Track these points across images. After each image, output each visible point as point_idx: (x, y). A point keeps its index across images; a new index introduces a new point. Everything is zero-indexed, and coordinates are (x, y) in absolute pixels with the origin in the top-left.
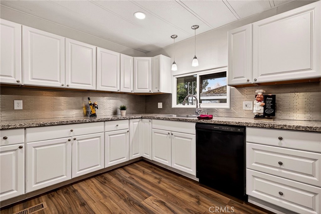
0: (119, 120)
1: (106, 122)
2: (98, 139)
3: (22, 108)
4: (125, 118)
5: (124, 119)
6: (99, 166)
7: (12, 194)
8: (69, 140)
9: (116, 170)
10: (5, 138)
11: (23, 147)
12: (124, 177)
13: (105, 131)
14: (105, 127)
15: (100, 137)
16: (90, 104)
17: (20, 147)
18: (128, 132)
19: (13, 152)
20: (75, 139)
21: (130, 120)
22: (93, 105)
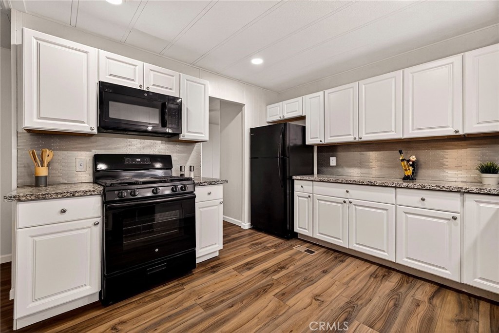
1: (398, 190)
2: (384, 211)
3: (335, 165)
4: (444, 189)
6: (386, 254)
7: (306, 232)
8: (345, 202)
9: (423, 282)
10: (302, 187)
11: (312, 197)
12: (411, 293)
13: (398, 203)
14: (398, 196)
15: (387, 210)
16: (402, 160)
17: (309, 197)
18: (455, 218)
19: (306, 199)
20: (350, 202)
21: (466, 195)
22: (408, 161)
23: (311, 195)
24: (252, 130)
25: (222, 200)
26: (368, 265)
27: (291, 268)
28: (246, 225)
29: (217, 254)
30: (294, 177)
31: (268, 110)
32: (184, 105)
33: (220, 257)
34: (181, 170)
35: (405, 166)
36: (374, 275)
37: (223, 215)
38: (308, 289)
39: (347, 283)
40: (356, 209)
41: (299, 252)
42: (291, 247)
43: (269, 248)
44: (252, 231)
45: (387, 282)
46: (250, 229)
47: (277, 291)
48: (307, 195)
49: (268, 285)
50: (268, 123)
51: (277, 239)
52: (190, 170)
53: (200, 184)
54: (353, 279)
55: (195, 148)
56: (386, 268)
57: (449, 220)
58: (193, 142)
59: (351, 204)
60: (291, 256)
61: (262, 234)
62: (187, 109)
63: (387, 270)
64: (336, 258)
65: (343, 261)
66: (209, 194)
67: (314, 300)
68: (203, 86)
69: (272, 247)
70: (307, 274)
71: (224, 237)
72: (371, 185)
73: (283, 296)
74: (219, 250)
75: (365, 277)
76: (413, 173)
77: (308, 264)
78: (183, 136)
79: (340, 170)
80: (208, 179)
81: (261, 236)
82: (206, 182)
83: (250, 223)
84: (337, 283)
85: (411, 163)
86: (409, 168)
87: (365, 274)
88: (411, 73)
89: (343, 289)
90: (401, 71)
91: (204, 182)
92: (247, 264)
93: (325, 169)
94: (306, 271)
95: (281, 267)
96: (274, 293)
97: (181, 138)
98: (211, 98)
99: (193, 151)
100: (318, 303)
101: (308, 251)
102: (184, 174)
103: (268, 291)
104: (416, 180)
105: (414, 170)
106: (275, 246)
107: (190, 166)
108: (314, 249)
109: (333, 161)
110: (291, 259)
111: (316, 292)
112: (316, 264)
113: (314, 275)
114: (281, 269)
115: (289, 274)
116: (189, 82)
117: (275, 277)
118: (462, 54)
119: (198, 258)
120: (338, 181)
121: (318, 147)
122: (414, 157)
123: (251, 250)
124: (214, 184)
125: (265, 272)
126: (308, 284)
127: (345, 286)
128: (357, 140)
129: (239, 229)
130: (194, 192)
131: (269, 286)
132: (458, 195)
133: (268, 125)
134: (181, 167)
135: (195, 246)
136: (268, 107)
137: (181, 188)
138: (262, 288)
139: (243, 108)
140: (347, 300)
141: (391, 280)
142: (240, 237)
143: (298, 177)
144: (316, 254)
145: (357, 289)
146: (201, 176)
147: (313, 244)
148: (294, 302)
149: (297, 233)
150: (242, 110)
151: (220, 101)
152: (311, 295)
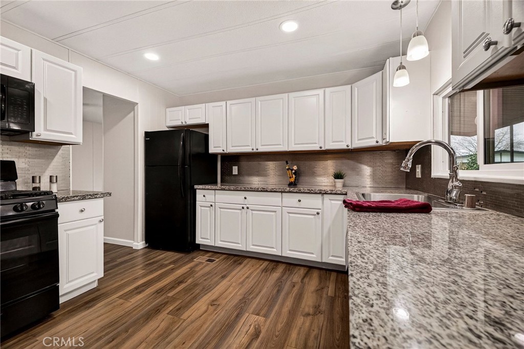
0: (302, 193)
1: (283, 194)
2: (273, 213)
3: (237, 174)
4: (312, 192)
5: (309, 193)
6: (275, 250)
7: (208, 242)
8: (243, 208)
9: (299, 267)
10: (204, 196)
11: (214, 205)
12: (291, 279)
13: (283, 205)
14: (283, 199)
15: (275, 212)
16: (288, 169)
17: (211, 206)
18: (318, 213)
19: (208, 209)
20: (248, 208)
21: (325, 195)
22: (292, 170)
23: (213, 204)
24: (147, 134)
25: (103, 217)
26: (261, 262)
27: (190, 281)
28: (139, 244)
29: (95, 285)
30: (196, 187)
31: (168, 113)
32: (40, 93)
33: (100, 287)
34: (33, 182)
35: (289, 174)
36: (265, 270)
37: (104, 236)
38: (206, 297)
39: (242, 283)
40: (252, 214)
41: (200, 263)
42: (192, 260)
43: (166, 265)
44: (147, 250)
45: (275, 274)
46: (145, 248)
47: (171, 308)
48: (209, 204)
49: (162, 304)
50: (168, 127)
51: (176, 254)
52: (51, 181)
53: (66, 199)
54: (247, 277)
55: (60, 152)
56: (274, 262)
57: (315, 215)
58: (56, 145)
59: (248, 210)
60: (191, 268)
61: (158, 252)
62: (45, 100)
63: (275, 263)
64: (235, 262)
65: (240, 264)
66: (82, 211)
67: (210, 306)
68: (73, 73)
69: (170, 263)
70: (205, 283)
71: (105, 264)
72: (264, 191)
73: (178, 311)
74: (99, 280)
75: (258, 273)
76: (295, 180)
77: (208, 273)
78: (37, 135)
79: (241, 178)
80: (81, 192)
81: (158, 254)
82: (77, 196)
83: (144, 242)
84: (234, 284)
85: (294, 171)
86: (292, 175)
87: (258, 270)
88: (294, 97)
89: (237, 289)
90: (287, 94)
91: (74, 197)
92: (137, 288)
93: (227, 178)
94: (205, 280)
95: (179, 282)
96: (167, 311)
97: (34, 136)
98: (85, 89)
99: (57, 157)
100: (214, 307)
101: (209, 260)
102: (39, 188)
103: (161, 311)
104: (298, 186)
105: (295, 177)
106: (174, 262)
107: (51, 177)
108: (215, 257)
109: (235, 170)
110: (191, 272)
111: (213, 297)
112: (215, 272)
113: (212, 282)
114: (179, 285)
115: (186, 288)
116: (48, 63)
117: (170, 294)
118: (324, 89)
119: (63, 295)
120: (238, 189)
121: (221, 156)
122: (296, 166)
123: (144, 271)
124: (90, 198)
125: (159, 292)
126: (206, 292)
127: (240, 286)
128: (255, 150)
129: (130, 250)
130: (57, 210)
131: (163, 306)
132: (320, 195)
133: (168, 129)
134: (33, 177)
135: (58, 281)
136: (168, 110)
137: (33, 206)
138: (154, 309)
139: (136, 107)
140: (240, 297)
141: (278, 271)
142: (131, 259)
143: (201, 187)
144: (217, 262)
145: (250, 285)
146: (71, 189)
147: (214, 252)
148: (190, 314)
149: (199, 245)
150: (134, 110)
151: (103, 95)
152: (208, 302)
